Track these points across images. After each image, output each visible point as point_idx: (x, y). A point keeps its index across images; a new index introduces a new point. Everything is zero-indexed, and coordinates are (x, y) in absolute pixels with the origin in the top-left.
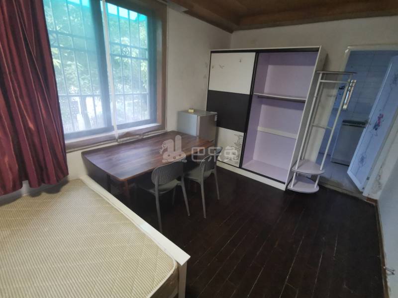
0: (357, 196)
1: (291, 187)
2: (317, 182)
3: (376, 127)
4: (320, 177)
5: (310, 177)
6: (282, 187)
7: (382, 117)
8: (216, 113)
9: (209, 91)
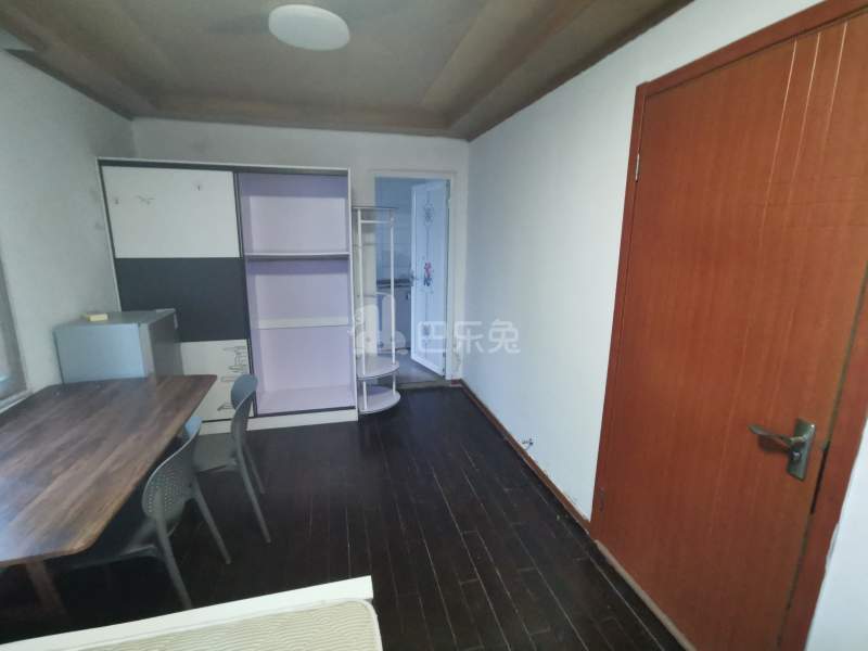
0: (440, 383)
1: (366, 409)
2: (394, 386)
3: (427, 281)
4: (397, 378)
5: (376, 382)
6: (352, 416)
7: (430, 266)
8: (173, 310)
9: (117, 261)
